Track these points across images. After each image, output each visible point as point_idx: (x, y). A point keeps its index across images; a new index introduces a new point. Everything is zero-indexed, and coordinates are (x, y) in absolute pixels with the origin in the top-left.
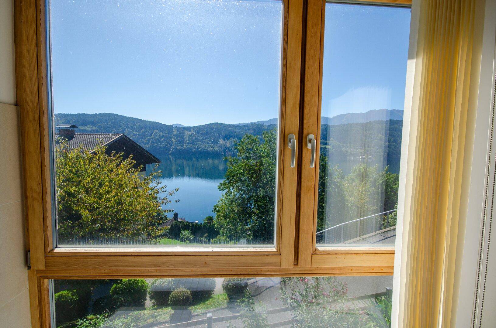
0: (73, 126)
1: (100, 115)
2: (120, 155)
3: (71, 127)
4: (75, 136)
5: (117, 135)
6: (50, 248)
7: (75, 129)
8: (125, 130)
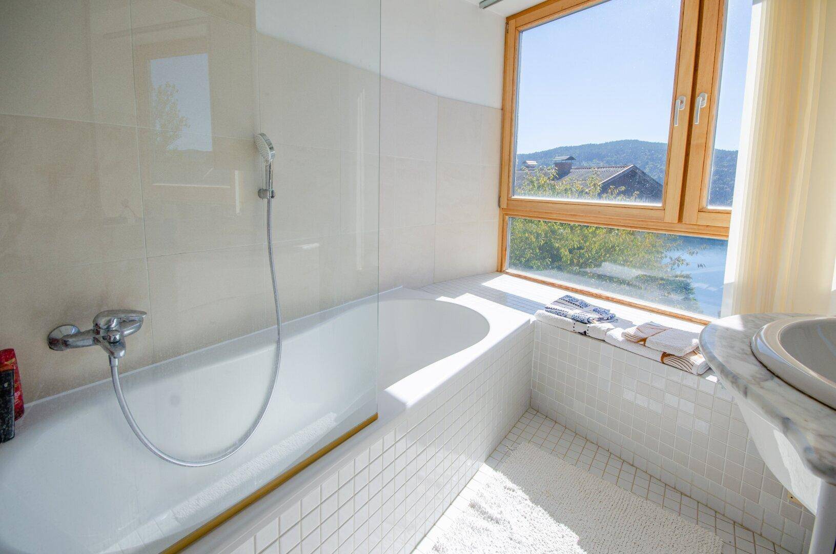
0: (571, 158)
1: (611, 143)
2: (619, 190)
3: (568, 159)
4: (571, 170)
5: (624, 167)
6: (510, 196)
7: (573, 161)
8: (647, 163)
